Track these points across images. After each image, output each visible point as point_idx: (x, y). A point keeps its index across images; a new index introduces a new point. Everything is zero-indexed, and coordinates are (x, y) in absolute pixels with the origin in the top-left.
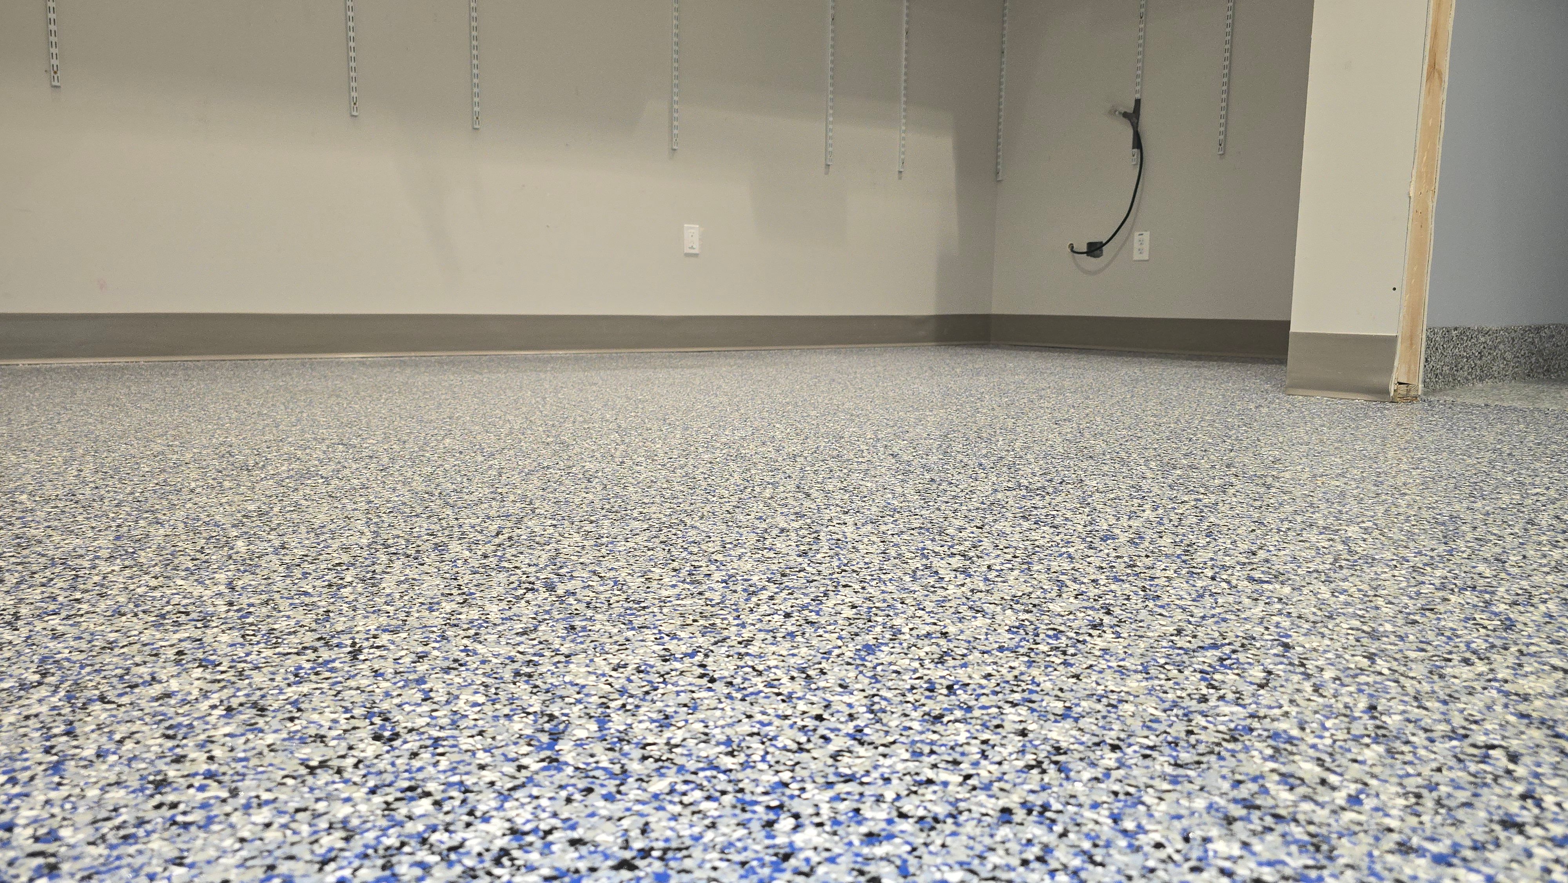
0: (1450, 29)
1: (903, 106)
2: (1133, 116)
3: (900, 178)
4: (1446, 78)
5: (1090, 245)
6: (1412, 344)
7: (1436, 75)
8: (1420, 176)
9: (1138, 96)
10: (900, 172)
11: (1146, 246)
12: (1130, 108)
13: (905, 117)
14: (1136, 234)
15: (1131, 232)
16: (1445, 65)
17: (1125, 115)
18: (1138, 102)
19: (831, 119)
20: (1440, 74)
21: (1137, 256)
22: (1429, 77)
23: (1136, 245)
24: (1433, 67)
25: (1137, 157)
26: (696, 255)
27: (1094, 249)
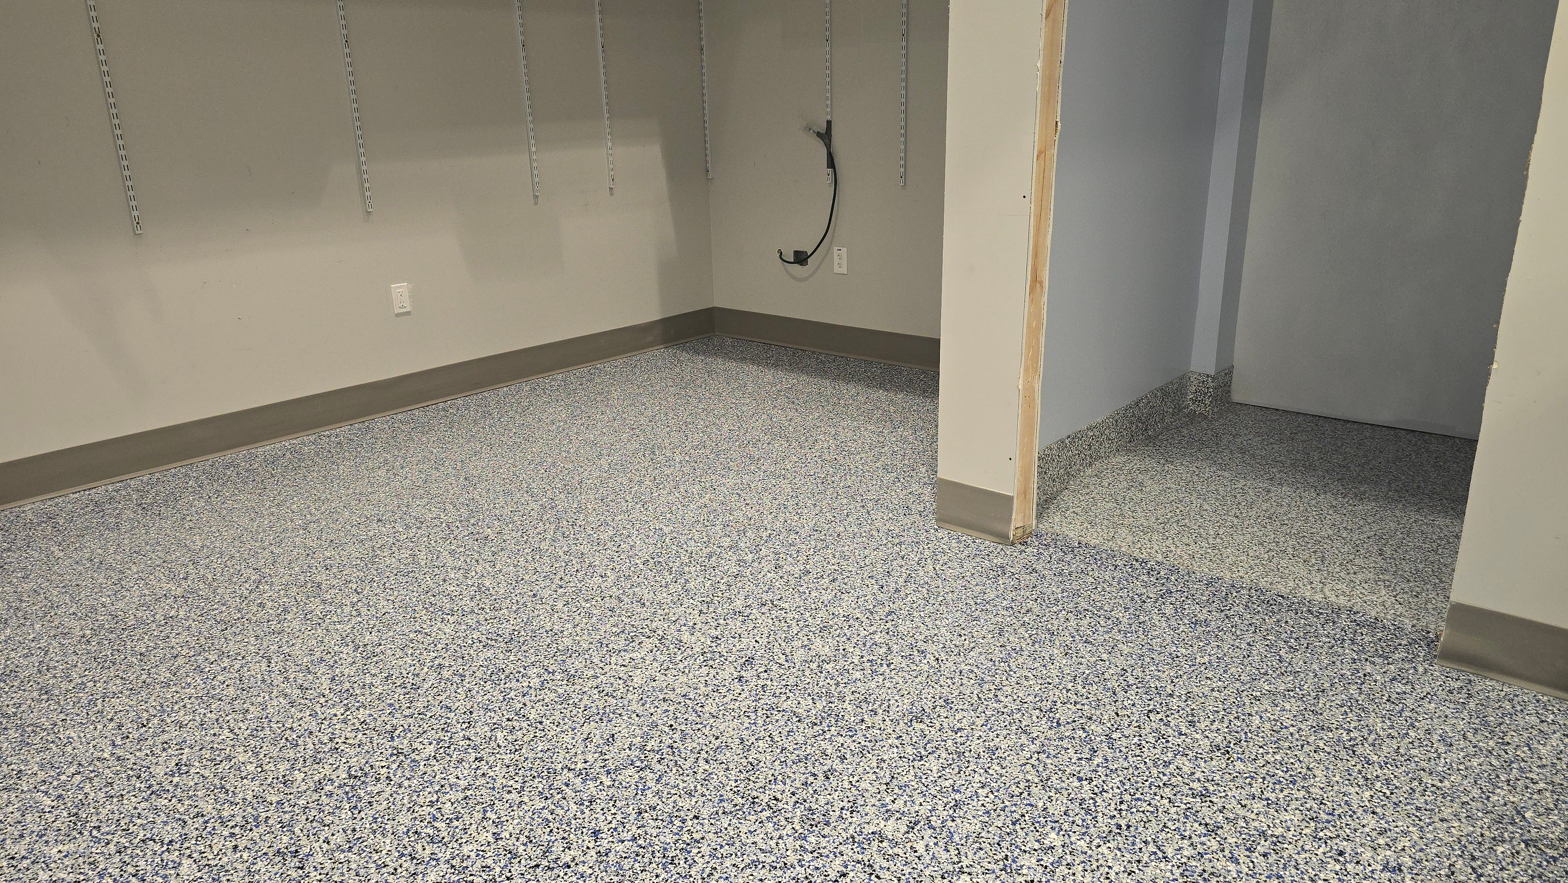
0: (1049, 246)
1: (608, 123)
2: (826, 136)
3: (612, 194)
4: (1046, 284)
5: (797, 253)
6: (1025, 496)
7: (1038, 285)
8: (1026, 370)
9: (829, 118)
10: (611, 189)
11: (844, 262)
12: (823, 128)
13: (610, 133)
14: (836, 248)
15: (829, 249)
16: (1045, 275)
17: (819, 134)
18: (829, 123)
19: (534, 149)
20: (1041, 283)
21: (837, 270)
22: (1032, 289)
23: (836, 260)
24: (1036, 280)
25: (831, 177)
26: (408, 313)
27: (801, 258)
